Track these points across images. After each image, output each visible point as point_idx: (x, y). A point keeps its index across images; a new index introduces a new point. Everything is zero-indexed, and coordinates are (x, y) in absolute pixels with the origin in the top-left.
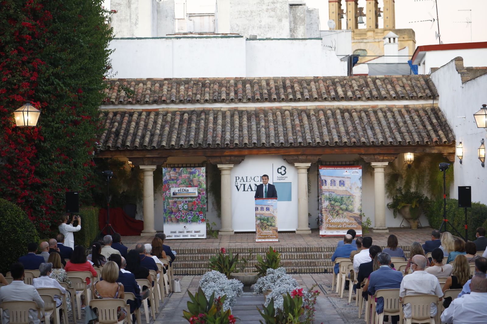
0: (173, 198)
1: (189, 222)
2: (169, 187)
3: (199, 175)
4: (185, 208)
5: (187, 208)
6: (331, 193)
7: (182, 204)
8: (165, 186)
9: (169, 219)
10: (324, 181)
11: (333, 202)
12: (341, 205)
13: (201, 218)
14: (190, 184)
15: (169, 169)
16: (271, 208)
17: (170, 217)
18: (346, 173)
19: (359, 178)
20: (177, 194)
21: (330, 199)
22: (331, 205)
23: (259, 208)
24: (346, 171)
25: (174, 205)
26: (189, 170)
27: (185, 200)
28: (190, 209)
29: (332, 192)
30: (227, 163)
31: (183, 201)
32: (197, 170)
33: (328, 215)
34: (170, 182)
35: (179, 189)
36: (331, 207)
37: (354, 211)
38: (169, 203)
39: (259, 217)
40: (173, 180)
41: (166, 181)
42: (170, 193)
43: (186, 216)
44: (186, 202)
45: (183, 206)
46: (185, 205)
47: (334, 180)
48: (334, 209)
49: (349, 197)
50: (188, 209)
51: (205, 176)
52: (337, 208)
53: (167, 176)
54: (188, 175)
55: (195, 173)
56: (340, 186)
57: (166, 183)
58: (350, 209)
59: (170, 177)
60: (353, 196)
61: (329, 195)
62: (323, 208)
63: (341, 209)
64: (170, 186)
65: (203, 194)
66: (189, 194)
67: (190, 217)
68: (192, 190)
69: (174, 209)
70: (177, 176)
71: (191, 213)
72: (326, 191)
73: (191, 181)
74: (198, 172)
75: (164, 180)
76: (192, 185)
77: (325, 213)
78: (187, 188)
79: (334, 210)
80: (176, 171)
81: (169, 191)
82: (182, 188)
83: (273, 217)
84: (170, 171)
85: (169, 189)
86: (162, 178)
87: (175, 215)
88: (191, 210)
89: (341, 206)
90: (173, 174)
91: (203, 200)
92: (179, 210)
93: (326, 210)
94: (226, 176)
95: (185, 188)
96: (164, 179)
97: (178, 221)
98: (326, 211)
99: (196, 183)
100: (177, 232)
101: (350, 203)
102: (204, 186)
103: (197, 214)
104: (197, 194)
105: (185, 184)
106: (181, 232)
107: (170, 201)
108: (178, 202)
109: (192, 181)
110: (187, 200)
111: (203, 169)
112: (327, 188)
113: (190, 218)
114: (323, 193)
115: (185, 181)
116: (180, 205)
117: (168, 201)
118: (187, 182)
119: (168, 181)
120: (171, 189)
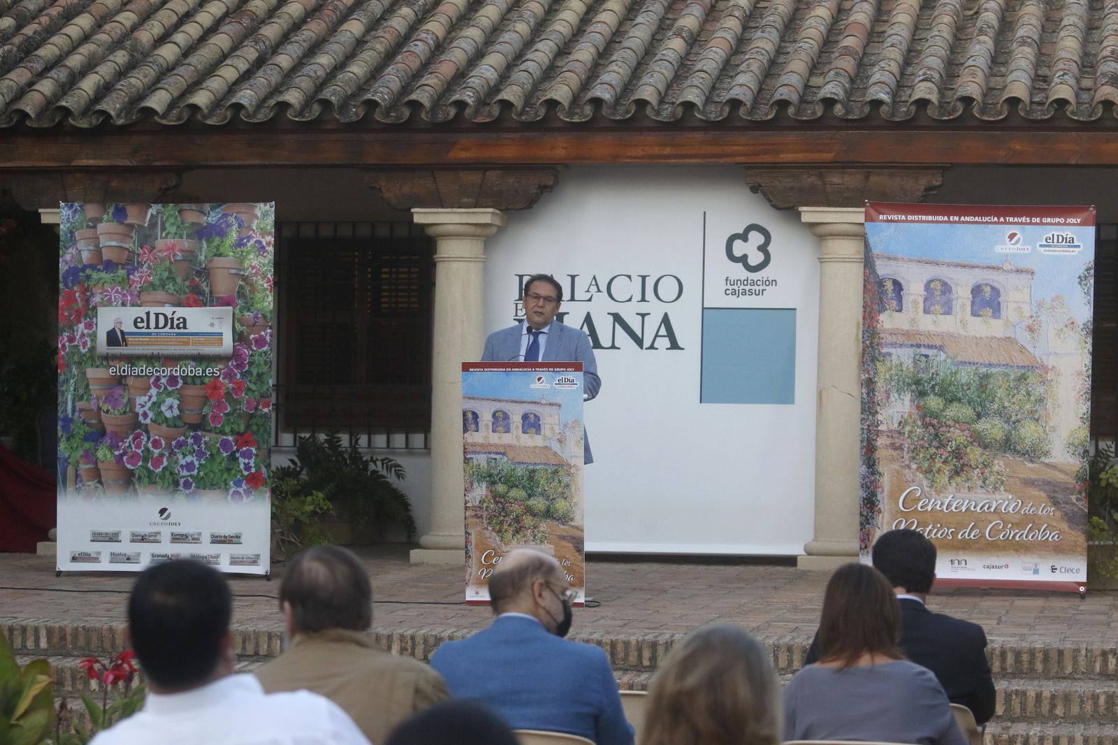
0: (107, 357)
1: (187, 485)
2: (87, 301)
3: (240, 243)
4: (168, 414)
5: (176, 412)
6: (924, 351)
7: (154, 391)
8: (71, 299)
9: (84, 467)
10: (889, 286)
11: (934, 402)
12: (979, 416)
13: (247, 467)
14: (196, 290)
15: (92, 211)
16: (550, 421)
17: (89, 456)
18: (1007, 248)
19: (1081, 271)
20: (130, 338)
21: (918, 382)
22: (923, 417)
23: (486, 418)
24: (1012, 236)
25: (110, 399)
26: (192, 216)
27: (168, 371)
28: (192, 418)
29: (929, 347)
30: (465, 200)
31: (158, 379)
32: (232, 219)
33: (908, 474)
34: (95, 275)
35: (140, 312)
36: (925, 426)
37: (1046, 454)
38: (87, 386)
39: (484, 464)
40: (110, 266)
41: (74, 272)
42: (94, 336)
43: (172, 453)
44: (172, 380)
45: (156, 405)
46: (169, 401)
47: (944, 284)
48: (938, 439)
49: (1022, 378)
50: (179, 417)
51: (271, 249)
52: (958, 436)
53: (81, 245)
54: (186, 244)
55: (222, 234)
56: (975, 314)
57: (76, 281)
58: (1028, 442)
59: (98, 251)
60: (1045, 368)
61: (916, 362)
62: (878, 433)
63: (978, 439)
64: (97, 299)
65: (260, 342)
66: (187, 343)
67: (189, 459)
68: (199, 319)
69: (112, 420)
70: (129, 245)
71: (197, 440)
72: (900, 339)
73: (199, 273)
74: (235, 227)
75: (63, 267)
76: (202, 293)
77: (893, 460)
78: (181, 312)
79: (942, 445)
80: (129, 221)
81: (89, 326)
82: (154, 310)
83: (560, 470)
84: (100, 220)
85: (89, 312)
86: (58, 256)
87: (113, 447)
88: (194, 427)
89: (981, 426)
90: (109, 235)
91: (260, 376)
92: (135, 425)
93: (898, 442)
94: (454, 266)
95: (168, 310)
96: (66, 260)
97: (128, 481)
98: (894, 447)
99: (223, 285)
100: (125, 536)
101: (1028, 406)
102: (267, 301)
103: (225, 444)
104: (228, 344)
105: (170, 286)
106: (143, 539)
107: (91, 373)
108: (130, 382)
109: (205, 273)
110: (177, 371)
111: (263, 216)
112: (906, 326)
113: (189, 466)
114: (885, 350)
115: (170, 272)
116: (141, 400)
117: (84, 373)
118: (179, 280)
119: (83, 269)
120: (101, 311)
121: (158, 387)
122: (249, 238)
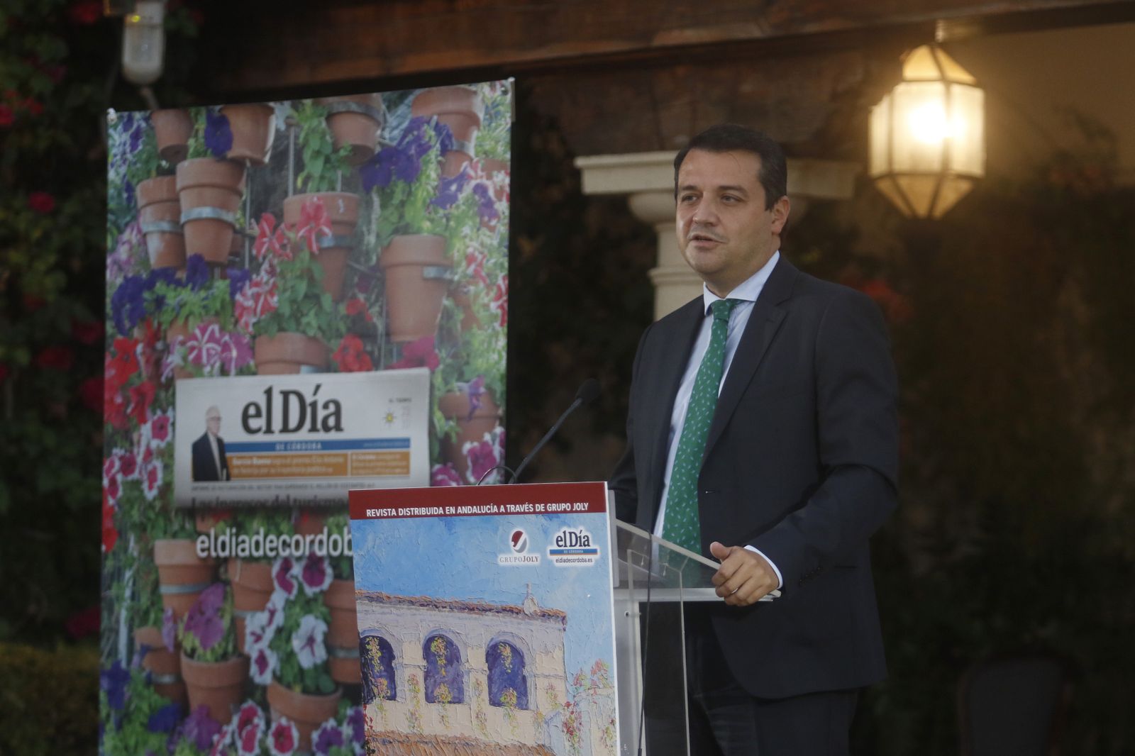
0: (194, 512)
2: (157, 363)
3: (444, 196)
4: (306, 660)
5: (321, 653)
8: (128, 358)
14: (361, 330)
16: (545, 667)
20: (235, 460)
23: (410, 658)
25: (199, 618)
26: (352, 127)
27: (306, 544)
28: (349, 669)
31: (287, 565)
32: (428, 133)
34: (173, 297)
35: (249, 389)
38: (156, 585)
40: (199, 271)
41: (134, 288)
42: (168, 455)
44: (314, 568)
45: (284, 634)
46: (308, 623)
50: (325, 667)
51: (503, 207)
53: (147, 220)
54: (341, 204)
55: (411, 172)
57: (139, 316)
59: (176, 236)
64: (174, 359)
65: (483, 460)
66: (340, 470)
69: (200, 675)
70: (235, 215)
73: (365, 282)
74: (434, 154)
75: (113, 280)
76: (371, 334)
78: (335, 385)
80: (234, 150)
81: (160, 430)
82: (282, 382)
84: (179, 153)
85: (160, 394)
87: (203, 747)
90: (198, 191)
92: (243, 688)
95: (304, 381)
96: (120, 260)
99: (412, 311)
102: (493, 351)
104: (420, 466)
105: (312, 318)
107: (164, 551)
108: (236, 574)
109: (377, 279)
110: (323, 544)
115: (312, 281)
116: (254, 621)
117: (149, 553)
118: (327, 301)
119: (150, 285)
120: (185, 390)
121: (287, 586)
122: (462, 178)
